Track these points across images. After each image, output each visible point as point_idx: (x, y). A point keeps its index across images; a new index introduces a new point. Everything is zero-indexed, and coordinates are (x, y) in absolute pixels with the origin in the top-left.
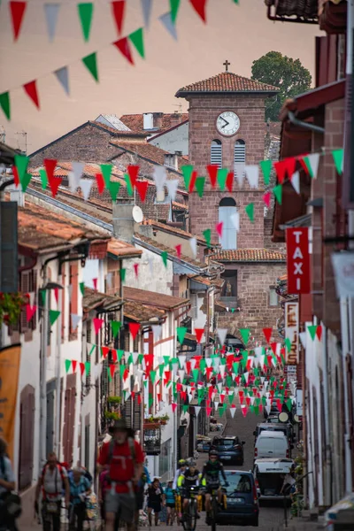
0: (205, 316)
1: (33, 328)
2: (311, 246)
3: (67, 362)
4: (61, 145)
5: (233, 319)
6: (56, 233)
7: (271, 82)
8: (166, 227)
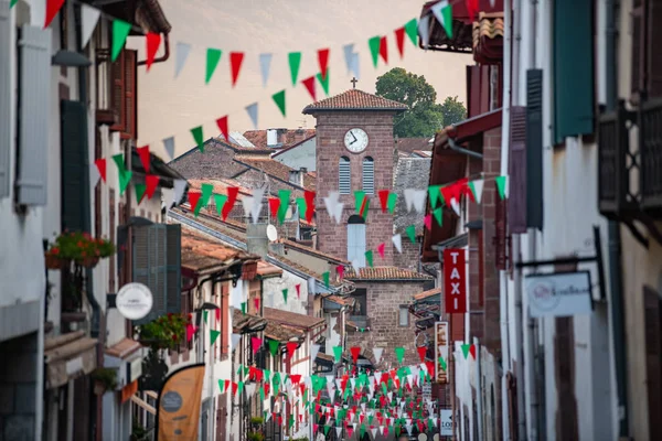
0: (339, 336)
1: (190, 348)
2: (467, 266)
3: (220, 381)
4: (184, 162)
5: (363, 339)
6: (211, 254)
7: (395, 98)
8: (296, 245)
